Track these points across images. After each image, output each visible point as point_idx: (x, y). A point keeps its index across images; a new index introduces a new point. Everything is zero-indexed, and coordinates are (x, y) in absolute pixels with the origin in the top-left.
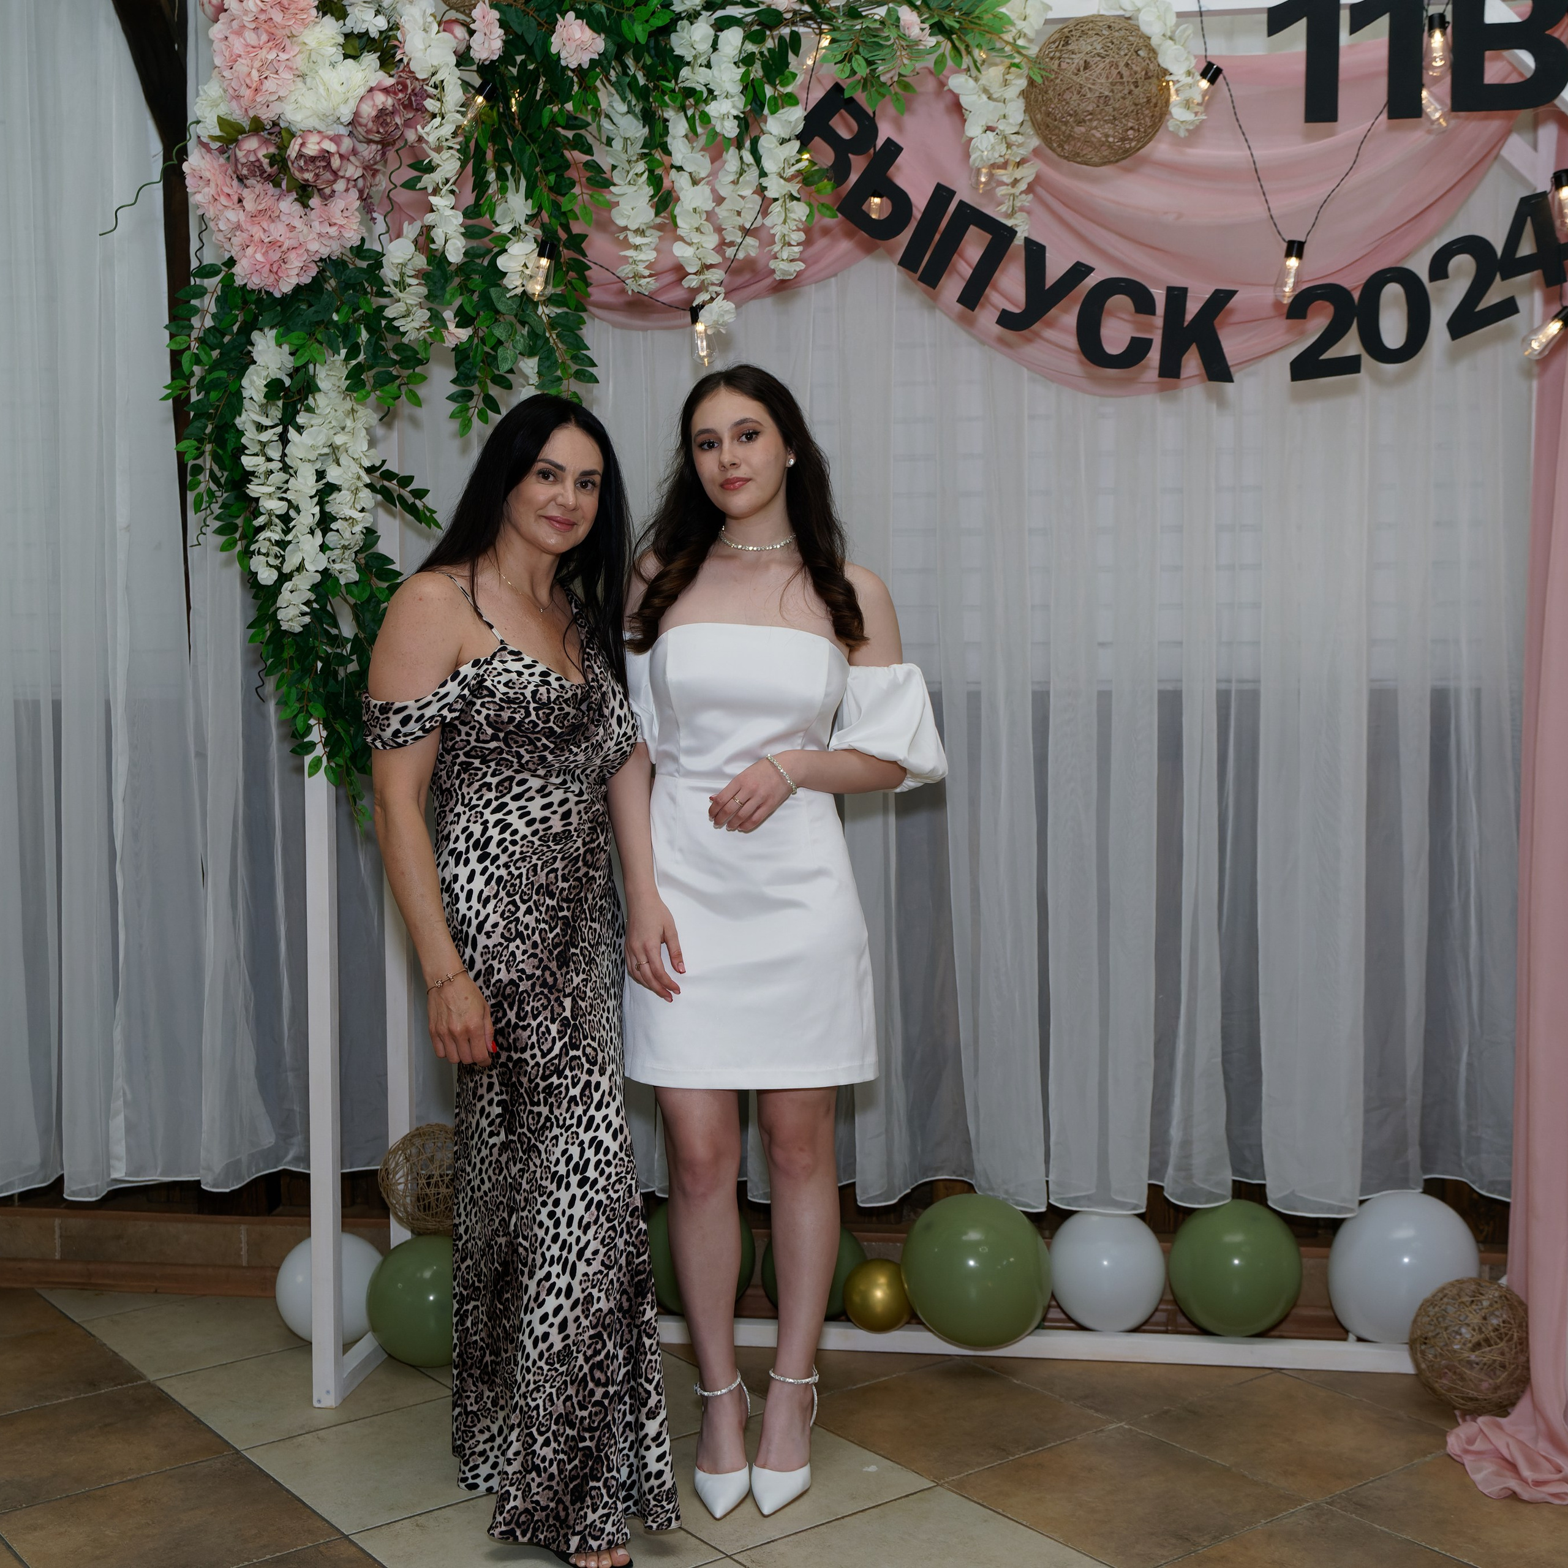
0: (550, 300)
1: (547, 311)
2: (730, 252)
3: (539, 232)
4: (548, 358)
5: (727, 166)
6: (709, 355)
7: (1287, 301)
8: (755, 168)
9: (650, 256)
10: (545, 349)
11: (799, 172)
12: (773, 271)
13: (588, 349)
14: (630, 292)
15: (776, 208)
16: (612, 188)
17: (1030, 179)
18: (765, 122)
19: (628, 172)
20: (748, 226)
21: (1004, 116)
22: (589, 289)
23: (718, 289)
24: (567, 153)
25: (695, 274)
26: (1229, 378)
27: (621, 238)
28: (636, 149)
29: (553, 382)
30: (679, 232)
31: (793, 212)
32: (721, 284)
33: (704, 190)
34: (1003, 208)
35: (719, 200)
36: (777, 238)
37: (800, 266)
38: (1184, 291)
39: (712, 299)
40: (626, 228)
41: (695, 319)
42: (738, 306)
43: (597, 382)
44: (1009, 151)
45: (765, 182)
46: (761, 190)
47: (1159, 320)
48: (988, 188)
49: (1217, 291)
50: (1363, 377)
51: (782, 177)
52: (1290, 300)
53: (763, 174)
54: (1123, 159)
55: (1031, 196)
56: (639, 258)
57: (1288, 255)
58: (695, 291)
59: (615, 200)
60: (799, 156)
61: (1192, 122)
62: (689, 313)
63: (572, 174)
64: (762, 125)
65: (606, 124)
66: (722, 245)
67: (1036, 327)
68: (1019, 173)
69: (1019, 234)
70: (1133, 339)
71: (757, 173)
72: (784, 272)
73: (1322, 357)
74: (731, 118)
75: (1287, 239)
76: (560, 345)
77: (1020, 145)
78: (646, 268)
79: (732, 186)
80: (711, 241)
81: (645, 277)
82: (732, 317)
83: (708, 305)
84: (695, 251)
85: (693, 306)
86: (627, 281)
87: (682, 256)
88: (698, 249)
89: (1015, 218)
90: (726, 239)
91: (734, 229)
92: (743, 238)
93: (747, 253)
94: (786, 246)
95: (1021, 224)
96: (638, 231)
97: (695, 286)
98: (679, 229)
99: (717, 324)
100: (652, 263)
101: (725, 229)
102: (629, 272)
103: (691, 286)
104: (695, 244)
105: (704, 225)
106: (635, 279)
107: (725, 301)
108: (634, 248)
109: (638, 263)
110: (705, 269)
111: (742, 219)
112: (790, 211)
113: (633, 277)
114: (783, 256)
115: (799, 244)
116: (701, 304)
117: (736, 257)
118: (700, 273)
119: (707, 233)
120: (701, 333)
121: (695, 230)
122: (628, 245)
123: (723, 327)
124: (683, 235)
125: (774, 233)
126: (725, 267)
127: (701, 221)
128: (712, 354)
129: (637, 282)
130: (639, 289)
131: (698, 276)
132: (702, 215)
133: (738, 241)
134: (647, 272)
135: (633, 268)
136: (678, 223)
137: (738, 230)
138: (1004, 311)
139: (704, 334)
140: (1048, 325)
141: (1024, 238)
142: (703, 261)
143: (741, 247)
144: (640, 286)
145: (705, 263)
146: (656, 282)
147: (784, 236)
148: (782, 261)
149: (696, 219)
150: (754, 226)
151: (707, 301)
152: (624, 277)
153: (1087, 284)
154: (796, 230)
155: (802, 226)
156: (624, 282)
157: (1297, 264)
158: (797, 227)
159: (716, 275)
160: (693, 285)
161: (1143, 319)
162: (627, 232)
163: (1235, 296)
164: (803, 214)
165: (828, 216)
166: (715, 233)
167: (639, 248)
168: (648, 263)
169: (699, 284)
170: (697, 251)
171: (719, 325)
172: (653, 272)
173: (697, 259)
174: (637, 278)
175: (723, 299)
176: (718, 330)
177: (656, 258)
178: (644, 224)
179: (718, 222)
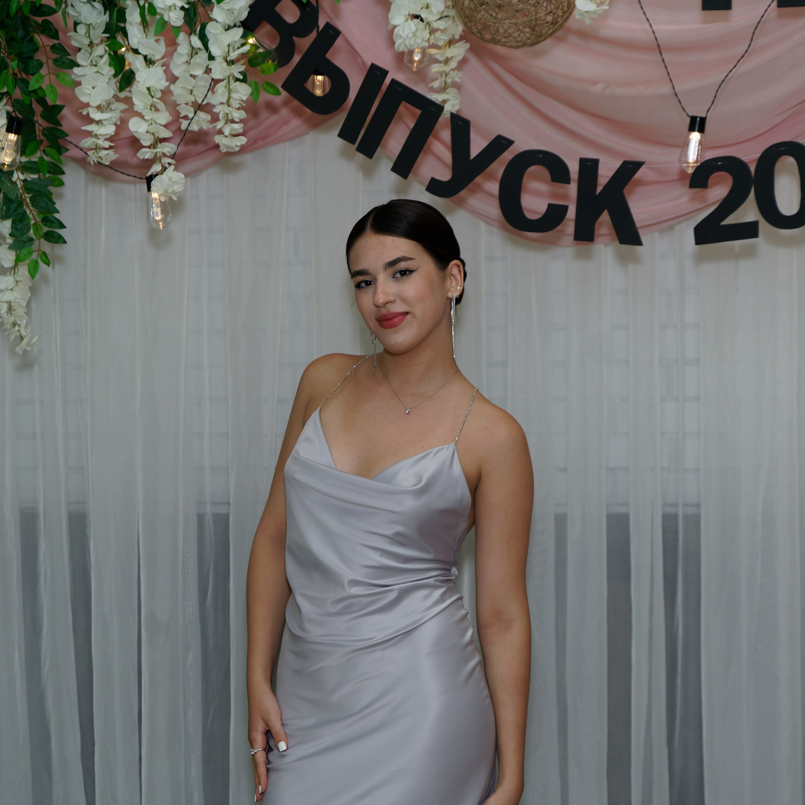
0: (25, 168)
1: (22, 177)
2: (184, 125)
3: (10, 109)
4: (21, 221)
5: (179, 49)
6: (164, 220)
7: (690, 171)
8: (204, 51)
9: (110, 130)
10: (19, 211)
11: (243, 55)
12: (218, 146)
13: (58, 212)
14: (92, 163)
15: (220, 88)
16: (76, 70)
17: (460, 58)
18: (212, 11)
19: (91, 54)
20: (200, 102)
21: (428, 5)
22: (68, 153)
23: (170, 160)
24: (36, 36)
25: (149, 147)
26: (639, 243)
27: (84, 113)
28: (98, 34)
29: (25, 242)
30: (136, 108)
31: (237, 91)
32: (173, 157)
33: (157, 71)
34: (436, 84)
35: (173, 79)
36: (221, 116)
37: (243, 140)
38: (595, 163)
39: (164, 169)
40: (87, 105)
41: (149, 189)
42: (186, 176)
43: (65, 242)
44: (432, 37)
45: (213, 65)
46: (208, 71)
47: (573, 188)
48: (422, 66)
49: (625, 163)
50: (760, 242)
51: (226, 61)
52: (693, 170)
53: (211, 58)
54: (538, 42)
55: (460, 74)
56: (98, 133)
57: (692, 129)
58: (149, 163)
59: (78, 79)
60: (243, 41)
61: (595, 12)
62: (145, 181)
63: (40, 56)
64: (209, 12)
65: (70, 10)
66: (177, 117)
67: (463, 193)
68: (449, 52)
69: (445, 109)
70: (550, 205)
71: (206, 55)
72: (227, 147)
73: (726, 222)
74: (178, 9)
75: (691, 115)
76: (31, 208)
77: (443, 31)
78: (106, 139)
79: (184, 67)
80: (164, 117)
81: (106, 149)
82: (182, 186)
83: (159, 176)
84: (149, 126)
85: (148, 176)
86: (90, 153)
87: (138, 130)
88: (152, 124)
89: (447, 93)
90: (180, 114)
91: (187, 104)
92: (195, 113)
93: (198, 126)
94: (229, 123)
95: (450, 100)
96: (99, 108)
97: (150, 158)
98: (135, 106)
99: (169, 192)
100: (112, 136)
101: (179, 105)
102: (91, 144)
103: (146, 158)
104: (149, 120)
105: (157, 103)
106: (96, 151)
107: (176, 172)
108: (95, 122)
109: (99, 137)
110: (158, 143)
111: (194, 96)
112: (233, 91)
113: (95, 149)
114: (227, 131)
115: (241, 121)
116: (154, 173)
117: (190, 129)
118: (153, 146)
119: (160, 109)
120: (156, 199)
121: (149, 107)
122: (90, 121)
123: (175, 196)
124: (139, 111)
125: (218, 112)
126: (178, 140)
127: (155, 100)
128: (166, 218)
129: (98, 154)
130: (100, 160)
131: (152, 148)
132: (156, 94)
133: (191, 115)
134: (107, 144)
135: (94, 141)
136: (135, 101)
137: (191, 106)
138: (433, 181)
139: (158, 201)
140: (473, 192)
141: (452, 114)
142: (156, 135)
143: (193, 121)
144: (100, 158)
145: (158, 137)
146: (115, 153)
147: (227, 114)
148: (226, 137)
149: (150, 97)
150: (205, 103)
151: (159, 171)
152: (87, 149)
153: (508, 156)
154: (238, 109)
155: (244, 105)
156: (86, 154)
157: (699, 138)
158: (240, 106)
159: (168, 148)
160: (147, 157)
161: (559, 188)
162: (89, 109)
163: (643, 166)
164: (245, 93)
165: (273, 94)
166: (167, 110)
167: (100, 123)
168: (108, 136)
169: (153, 155)
170: (151, 126)
171: (171, 193)
172: (112, 144)
173: (151, 133)
174: (98, 150)
175: (174, 170)
176: (170, 198)
177: (115, 132)
178: (106, 101)
179: (173, 98)
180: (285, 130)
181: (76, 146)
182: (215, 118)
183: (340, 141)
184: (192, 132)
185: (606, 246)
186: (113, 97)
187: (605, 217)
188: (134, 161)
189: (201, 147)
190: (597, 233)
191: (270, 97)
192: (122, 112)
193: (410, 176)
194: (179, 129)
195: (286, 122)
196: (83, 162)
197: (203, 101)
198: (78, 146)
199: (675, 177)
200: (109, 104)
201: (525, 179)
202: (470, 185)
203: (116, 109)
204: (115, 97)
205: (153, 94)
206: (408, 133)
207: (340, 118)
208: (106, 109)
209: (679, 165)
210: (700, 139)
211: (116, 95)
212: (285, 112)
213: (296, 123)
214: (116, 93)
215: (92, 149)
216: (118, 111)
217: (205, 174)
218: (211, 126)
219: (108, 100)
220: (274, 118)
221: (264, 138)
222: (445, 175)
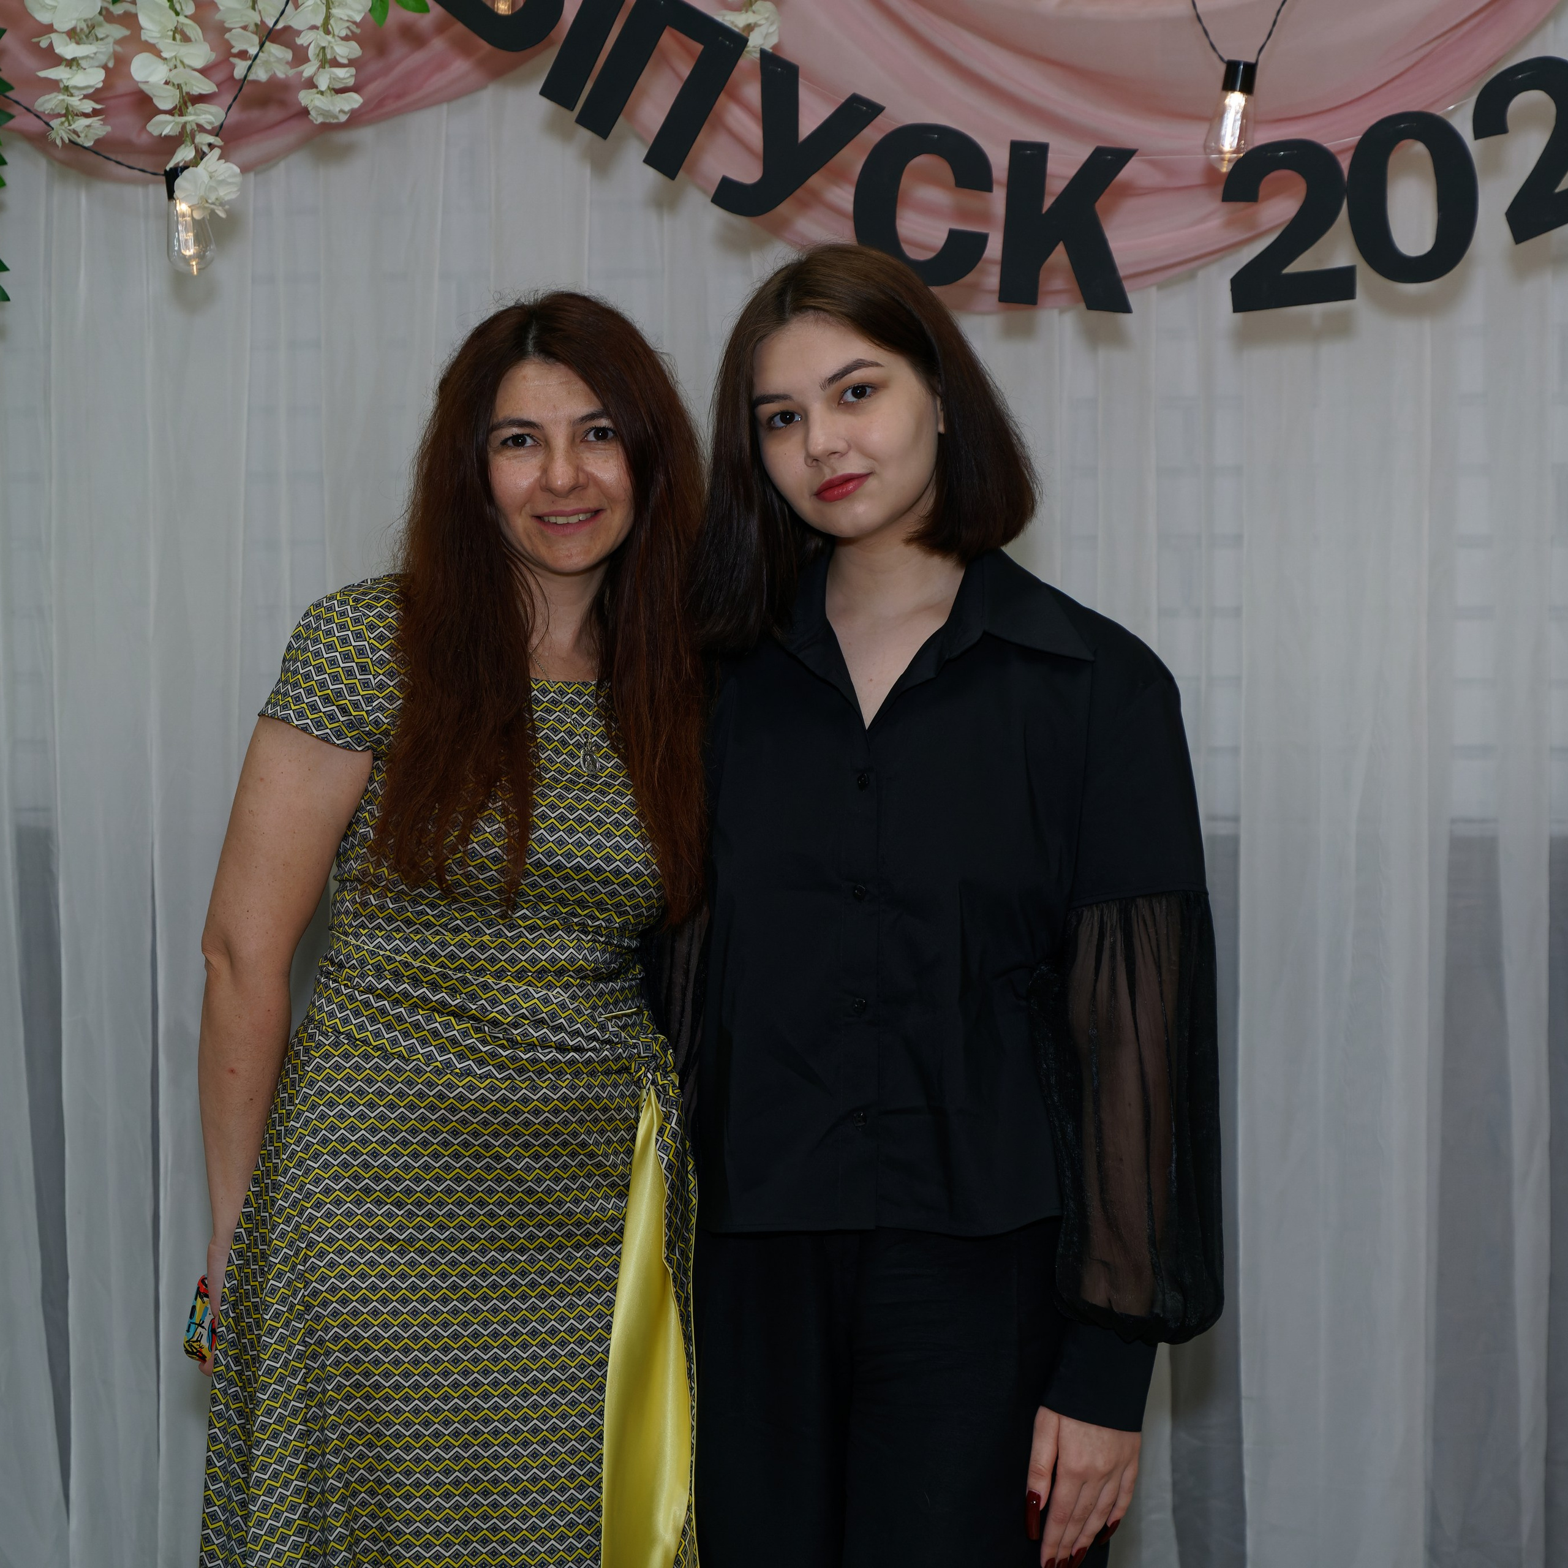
2: (240, 68)
6: (200, 256)
7: (1225, 168)
9: (95, 78)
12: (305, 112)
14: (59, 142)
20: (269, 24)
22: (12, 123)
23: (211, 139)
25: (170, 112)
26: (1124, 307)
27: (44, 44)
30: (144, 37)
31: (343, 5)
32: (217, 131)
36: (311, 53)
37: (354, 101)
38: (1041, 150)
39: (201, 155)
40: (49, 29)
41: (171, 194)
42: (245, 170)
43: (8, 300)
47: (997, 200)
49: (1099, 152)
50: (1360, 305)
52: (1231, 167)
56: (71, 83)
57: (1229, 86)
58: (172, 143)
62: (163, 179)
66: (226, 55)
67: (784, 208)
69: (750, 44)
70: (952, 233)
72: (325, 113)
73: (1289, 270)
75: (1226, 59)
78: (86, 97)
80: (199, 54)
81: (86, 115)
82: (236, 189)
83: (191, 169)
84: (171, 70)
85: (168, 168)
86: (52, 123)
87: (149, 80)
88: (176, 67)
89: (754, 12)
90: (233, 47)
91: (245, 28)
92: (262, 45)
93: (266, 72)
94: (327, 66)
95: (760, 25)
96: (73, 35)
97: (171, 134)
98: (142, 31)
99: (210, 201)
100: (97, 90)
101: (230, 30)
102: (56, 106)
103: (163, 134)
104: (172, 58)
105: (187, 25)
106: (68, 120)
107: (223, 161)
108: (64, 63)
109: (73, 91)
110: (189, 104)
111: (260, 12)
112: (336, 4)
113: (65, 115)
114: (323, 83)
115: (351, 63)
116: (181, 165)
117: (251, 77)
118: (178, 110)
119: (193, 39)
120: (184, 216)
121: (171, 33)
122: (54, 59)
123: (220, 208)
124: (152, 41)
125: (305, 44)
126: (228, 99)
127: (182, 19)
128: (205, 252)
129: (70, 125)
130: (74, 138)
131: (176, 115)
132: (184, 8)
133: (253, 51)
134: (88, 106)
135: (63, 100)
136: (143, 20)
137: (253, 33)
138: (726, 183)
139: (188, 219)
140: (804, 205)
141: (763, 52)
142: (185, 89)
143: (258, 61)
144: (75, 132)
145: (188, 93)
146: (104, 125)
147: (324, 48)
148: (322, 93)
149: (173, 14)
150: (280, 26)
151: (191, 161)
152: (49, 114)
153: (872, 135)
154: (346, 39)
155: (358, 31)
156: (47, 124)
157: (1243, 103)
158: (349, 33)
159: (209, 115)
160: (166, 131)
161: (971, 199)
162: (53, 36)
163: (1134, 158)
164: (360, 7)
165: (414, 10)
166: (205, 40)
167: (75, 63)
168: (91, 91)
169: (178, 130)
170: (174, 72)
171: (213, 204)
172: (98, 107)
173: (174, 85)
174: (70, 117)
175: (219, 159)
176: (213, 213)
177: (103, 81)
178: (85, 20)
179: (218, 17)
180: (439, 80)
181: (28, 110)
182: (300, 57)
183: (546, 104)
184: (255, 82)
185: (1062, 311)
186: (100, 13)
187: (1059, 256)
188: (144, 139)
189: (273, 114)
190: (1042, 288)
191: (409, 16)
192: (118, 42)
193: (681, 174)
194: (232, 77)
195: (442, 66)
196: (41, 141)
197: (276, 23)
198: (31, 109)
199: (1197, 180)
200: (92, 27)
201: (905, 181)
202: (799, 192)
203: (107, 36)
204: (104, 12)
205: (178, 7)
206: (676, 88)
207: (545, 60)
208: (87, 36)
209: (1202, 157)
210: (1245, 106)
211: (107, 9)
212: (438, 44)
213: (460, 66)
214: (106, 5)
215: (59, 115)
216: (110, 40)
217: (282, 165)
218: (291, 72)
219: (91, 19)
220: (419, 57)
221: (399, 96)
222: (749, 173)
